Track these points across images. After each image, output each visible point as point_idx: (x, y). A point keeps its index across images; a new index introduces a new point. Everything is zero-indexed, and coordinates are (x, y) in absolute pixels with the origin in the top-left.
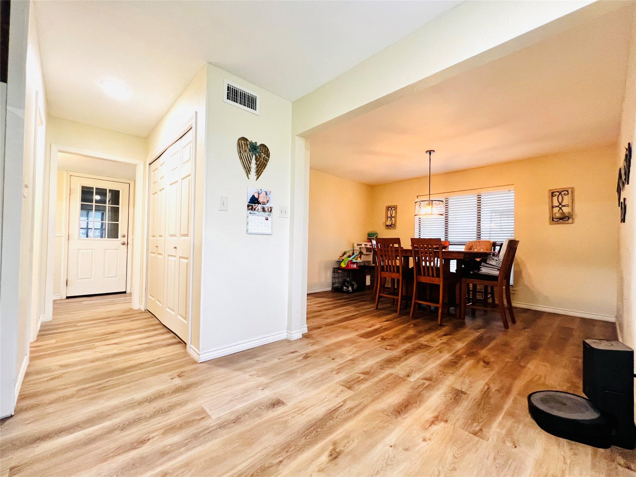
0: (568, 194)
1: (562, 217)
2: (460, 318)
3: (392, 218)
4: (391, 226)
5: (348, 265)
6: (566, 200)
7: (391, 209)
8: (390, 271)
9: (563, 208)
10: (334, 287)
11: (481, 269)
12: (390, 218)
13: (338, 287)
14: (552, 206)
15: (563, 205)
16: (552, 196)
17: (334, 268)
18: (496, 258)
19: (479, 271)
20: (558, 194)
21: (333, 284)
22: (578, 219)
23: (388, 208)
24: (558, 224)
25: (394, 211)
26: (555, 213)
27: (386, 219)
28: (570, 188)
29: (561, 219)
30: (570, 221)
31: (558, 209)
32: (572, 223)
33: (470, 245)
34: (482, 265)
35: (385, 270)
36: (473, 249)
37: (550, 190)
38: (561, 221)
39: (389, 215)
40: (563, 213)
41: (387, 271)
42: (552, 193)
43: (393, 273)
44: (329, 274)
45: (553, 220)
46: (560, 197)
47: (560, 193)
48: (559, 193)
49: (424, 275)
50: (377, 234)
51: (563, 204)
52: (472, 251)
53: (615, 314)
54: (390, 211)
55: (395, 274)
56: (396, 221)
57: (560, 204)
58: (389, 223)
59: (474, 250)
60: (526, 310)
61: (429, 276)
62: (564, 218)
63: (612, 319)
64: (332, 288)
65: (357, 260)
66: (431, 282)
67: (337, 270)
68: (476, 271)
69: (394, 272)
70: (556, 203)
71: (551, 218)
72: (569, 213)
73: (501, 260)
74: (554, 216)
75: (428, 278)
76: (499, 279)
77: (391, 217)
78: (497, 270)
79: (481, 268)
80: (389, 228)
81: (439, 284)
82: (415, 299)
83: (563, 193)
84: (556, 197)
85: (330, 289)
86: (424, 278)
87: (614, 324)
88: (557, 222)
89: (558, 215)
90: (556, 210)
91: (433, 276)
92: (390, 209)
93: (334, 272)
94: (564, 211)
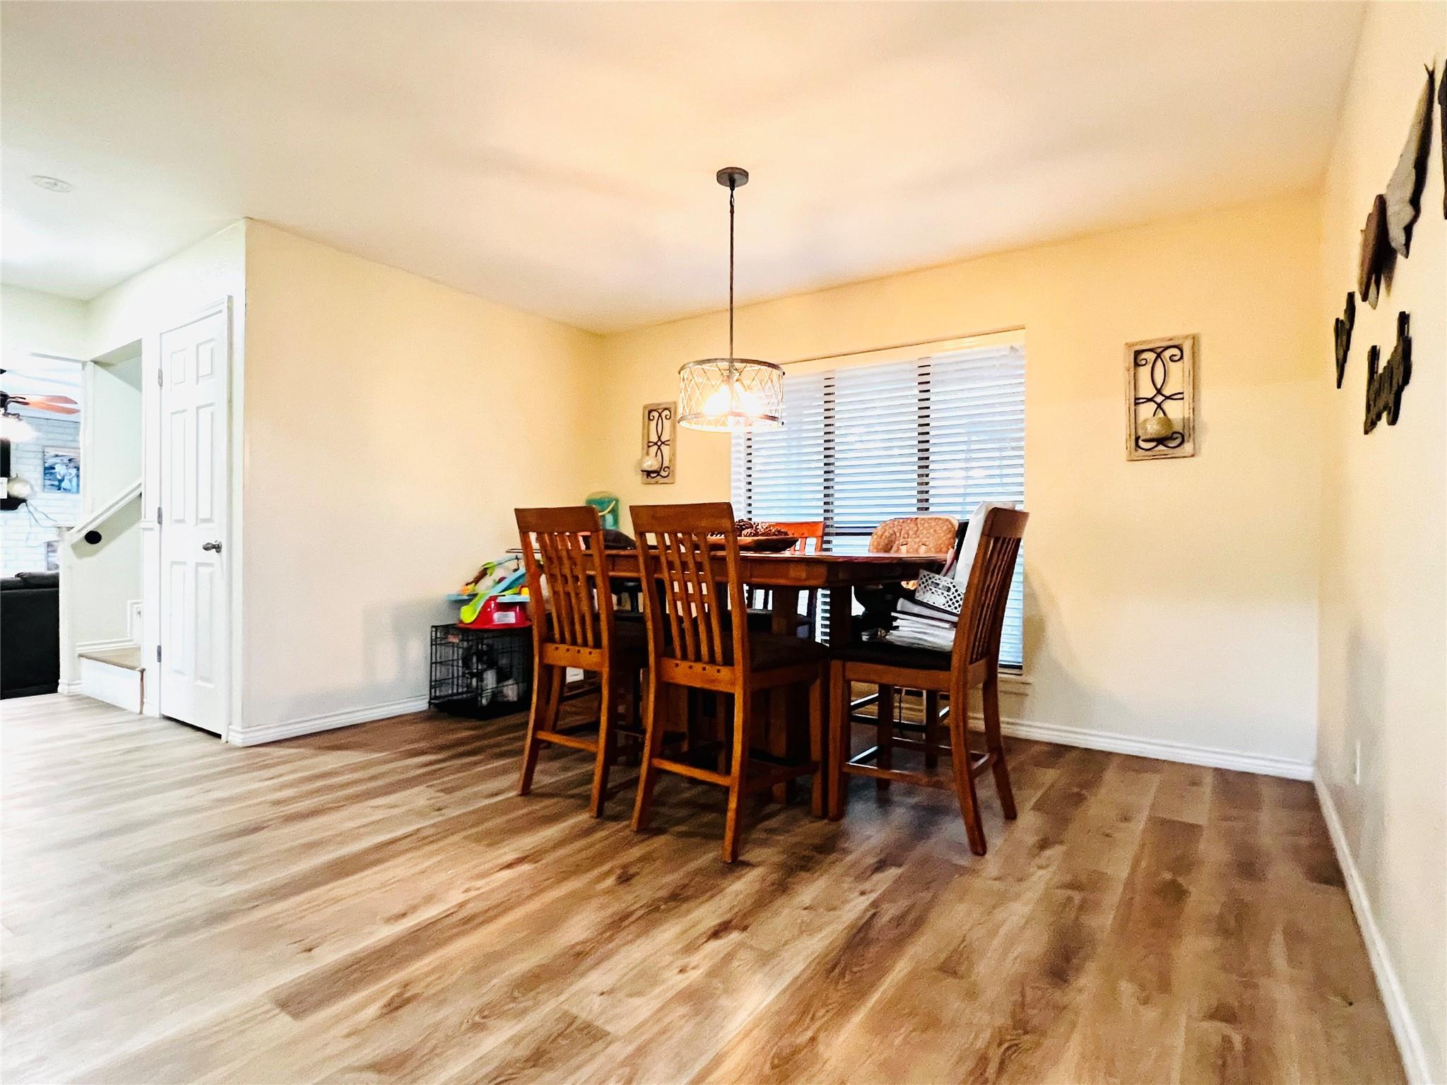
0: (1182, 357)
1: (1163, 433)
2: (824, 815)
3: (663, 447)
4: (658, 472)
5: (485, 614)
6: (1177, 379)
7: (660, 415)
8: (574, 643)
9: (1168, 405)
10: (436, 698)
11: (895, 624)
12: (656, 447)
13: (453, 695)
14: (1136, 399)
15: (1168, 394)
16: (1137, 365)
17: (436, 627)
18: (944, 581)
19: (887, 631)
20: (1151, 356)
21: (434, 684)
22: (1210, 440)
23: (650, 412)
24: (1154, 458)
25: (667, 423)
26: (1145, 421)
27: (643, 449)
28: (1187, 337)
29: (1161, 441)
30: (1188, 447)
31: (1153, 406)
32: (1193, 456)
33: (887, 534)
34: (899, 608)
35: (557, 636)
36: (894, 548)
37: (1129, 345)
38: (1161, 447)
39: (654, 438)
40: (1167, 422)
41: (563, 641)
42: (1138, 353)
43: (582, 649)
44: (418, 650)
45: (1137, 445)
46: (1159, 366)
47: (1159, 356)
48: (1155, 355)
49: (685, 657)
50: (617, 501)
51: (1167, 392)
52: (892, 554)
53: (1313, 753)
54: (655, 421)
55: (588, 650)
56: (673, 455)
57: (1159, 392)
58: (651, 463)
59: (898, 550)
60: (1058, 751)
61: (698, 658)
62: (1171, 438)
63: (1303, 772)
64: (430, 703)
65: (519, 593)
66: (707, 686)
67: (443, 633)
68: (881, 632)
69: (585, 644)
70: (1147, 390)
71: (1133, 437)
72: (1185, 422)
73: (962, 590)
74: (1140, 433)
75: (698, 667)
76: (955, 661)
77: (660, 443)
78: (947, 625)
79: (896, 619)
80: (654, 480)
81: (732, 692)
82: (652, 756)
83: (1167, 354)
84: (1149, 367)
85: (422, 705)
86: (684, 665)
87: (1310, 786)
88: (1148, 453)
89: (1153, 428)
90: (1147, 410)
91: (712, 661)
92: (656, 414)
93: (434, 643)
94: (1171, 415)
